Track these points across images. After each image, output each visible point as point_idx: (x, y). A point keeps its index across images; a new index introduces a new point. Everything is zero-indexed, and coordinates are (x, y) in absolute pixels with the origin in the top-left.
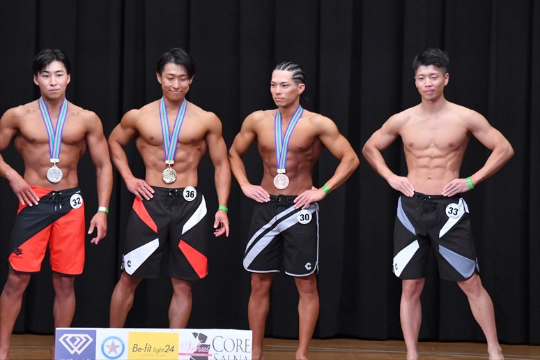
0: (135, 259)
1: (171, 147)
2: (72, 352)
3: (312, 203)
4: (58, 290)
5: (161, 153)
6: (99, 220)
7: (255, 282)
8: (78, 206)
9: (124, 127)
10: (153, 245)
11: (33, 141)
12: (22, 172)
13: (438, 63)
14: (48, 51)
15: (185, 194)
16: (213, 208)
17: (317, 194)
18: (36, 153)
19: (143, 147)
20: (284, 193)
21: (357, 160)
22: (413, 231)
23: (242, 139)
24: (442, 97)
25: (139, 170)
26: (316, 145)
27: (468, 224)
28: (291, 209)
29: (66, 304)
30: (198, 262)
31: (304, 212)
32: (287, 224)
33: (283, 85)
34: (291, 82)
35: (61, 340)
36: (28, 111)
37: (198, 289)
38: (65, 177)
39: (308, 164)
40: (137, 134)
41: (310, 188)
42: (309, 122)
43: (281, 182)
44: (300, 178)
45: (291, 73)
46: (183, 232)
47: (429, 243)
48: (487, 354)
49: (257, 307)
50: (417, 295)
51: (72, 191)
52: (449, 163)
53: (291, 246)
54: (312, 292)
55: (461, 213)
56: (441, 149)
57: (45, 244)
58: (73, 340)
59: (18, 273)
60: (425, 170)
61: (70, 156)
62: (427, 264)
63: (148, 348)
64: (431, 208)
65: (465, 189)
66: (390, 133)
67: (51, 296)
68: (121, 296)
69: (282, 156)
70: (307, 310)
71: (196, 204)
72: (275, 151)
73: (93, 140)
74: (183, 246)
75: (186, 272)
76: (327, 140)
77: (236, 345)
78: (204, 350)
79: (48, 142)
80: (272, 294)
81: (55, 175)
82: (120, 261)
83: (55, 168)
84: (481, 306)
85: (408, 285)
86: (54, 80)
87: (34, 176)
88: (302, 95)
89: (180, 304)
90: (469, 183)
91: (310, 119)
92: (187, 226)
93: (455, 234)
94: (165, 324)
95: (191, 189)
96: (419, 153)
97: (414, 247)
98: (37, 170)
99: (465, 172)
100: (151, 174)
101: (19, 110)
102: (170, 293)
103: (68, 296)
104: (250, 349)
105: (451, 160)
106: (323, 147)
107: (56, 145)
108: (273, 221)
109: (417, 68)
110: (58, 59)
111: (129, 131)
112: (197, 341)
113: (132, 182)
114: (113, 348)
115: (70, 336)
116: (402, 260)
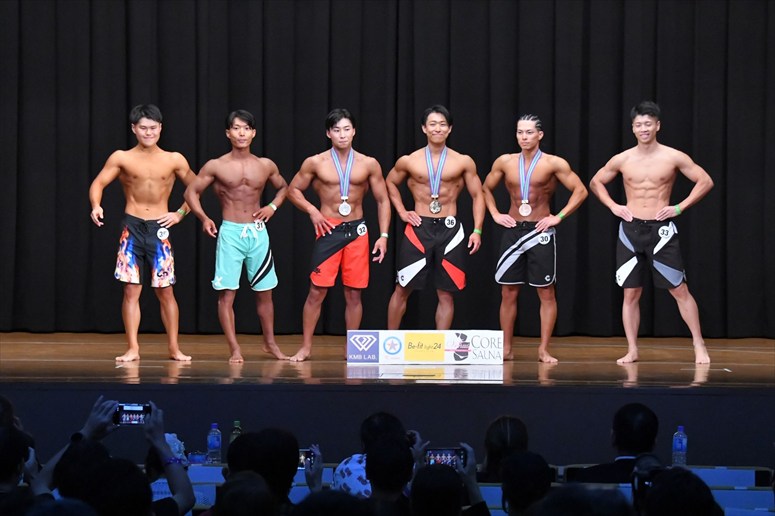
0: (407, 274)
1: (435, 184)
2: (361, 349)
3: (550, 228)
4: (348, 300)
5: (427, 189)
6: (381, 243)
7: (505, 292)
8: (364, 233)
9: (398, 170)
10: (421, 263)
11: (327, 183)
12: (319, 208)
13: (652, 114)
14: (337, 110)
15: (446, 222)
16: (468, 232)
17: (554, 220)
18: (330, 192)
19: (413, 185)
20: (528, 220)
21: (586, 192)
22: (632, 249)
23: (493, 178)
24: (655, 140)
25: (410, 204)
26: (553, 180)
27: (676, 243)
28: (534, 232)
29: (354, 311)
30: (458, 277)
31: (543, 234)
32: (530, 245)
33: (528, 132)
34: (535, 130)
35: (351, 340)
36: (323, 159)
37: (458, 298)
38: (353, 211)
39: (546, 196)
40: (408, 175)
41: (548, 216)
42: (546, 162)
43: (525, 210)
44: (540, 207)
45: (534, 123)
46: (446, 253)
47: (645, 257)
48: (693, 346)
49: (507, 312)
50: (636, 300)
51: (359, 222)
52: (661, 194)
53: (533, 262)
54: (551, 299)
55: (671, 234)
56: (654, 182)
57: (338, 264)
58: (361, 340)
59: (318, 288)
60: (640, 200)
61: (357, 193)
62: (644, 276)
63: (420, 346)
64: (646, 230)
65: (674, 215)
66: (612, 170)
67: (343, 306)
68: (396, 304)
69: (525, 189)
70: (547, 313)
71: (455, 230)
72: (519, 186)
73: (374, 180)
74: (446, 264)
75: (449, 285)
76: (561, 176)
77: (490, 342)
78: (465, 346)
79: (339, 183)
80: (519, 301)
81: (345, 209)
82: (395, 276)
83: (345, 203)
84: (688, 309)
85: (628, 293)
86: (344, 133)
87: (328, 211)
88: (540, 141)
89: (445, 311)
90: (677, 209)
91: (548, 160)
92: (449, 248)
93: (667, 251)
94: (433, 326)
95: (451, 218)
96: (635, 185)
97: (634, 262)
98: (331, 206)
99: (673, 201)
100: (419, 206)
101: (315, 159)
102: (436, 302)
103: (356, 304)
104: (501, 345)
105: (663, 191)
106: (558, 181)
107: (346, 185)
108: (519, 242)
109: (634, 117)
110: (345, 117)
111: (402, 174)
112: (459, 340)
113: (404, 214)
114: (393, 346)
115: (359, 337)
116: (623, 273)
